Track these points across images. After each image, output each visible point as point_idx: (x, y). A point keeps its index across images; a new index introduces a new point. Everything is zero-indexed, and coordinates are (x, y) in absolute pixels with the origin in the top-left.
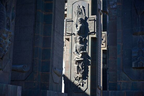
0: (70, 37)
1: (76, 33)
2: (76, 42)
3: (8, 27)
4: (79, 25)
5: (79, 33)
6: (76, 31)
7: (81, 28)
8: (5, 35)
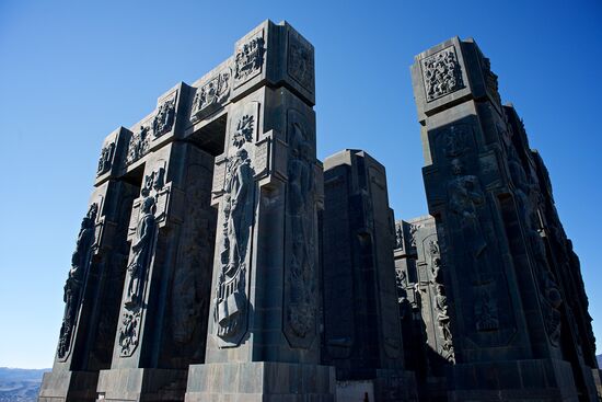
0: (426, 287)
1: (433, 280)
2: (436, 294)
3: (308, 301)
4: (437, 269)
5: (438, 280)
6: (433, 277)
7: (439, 272)
8: (304, 310)
